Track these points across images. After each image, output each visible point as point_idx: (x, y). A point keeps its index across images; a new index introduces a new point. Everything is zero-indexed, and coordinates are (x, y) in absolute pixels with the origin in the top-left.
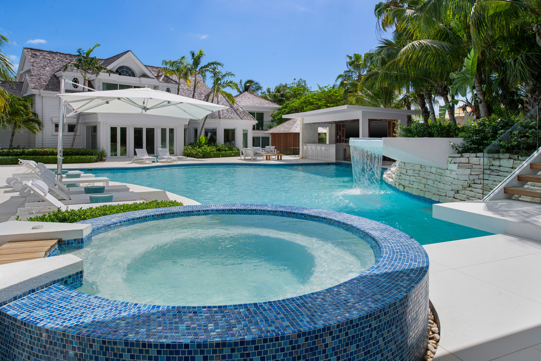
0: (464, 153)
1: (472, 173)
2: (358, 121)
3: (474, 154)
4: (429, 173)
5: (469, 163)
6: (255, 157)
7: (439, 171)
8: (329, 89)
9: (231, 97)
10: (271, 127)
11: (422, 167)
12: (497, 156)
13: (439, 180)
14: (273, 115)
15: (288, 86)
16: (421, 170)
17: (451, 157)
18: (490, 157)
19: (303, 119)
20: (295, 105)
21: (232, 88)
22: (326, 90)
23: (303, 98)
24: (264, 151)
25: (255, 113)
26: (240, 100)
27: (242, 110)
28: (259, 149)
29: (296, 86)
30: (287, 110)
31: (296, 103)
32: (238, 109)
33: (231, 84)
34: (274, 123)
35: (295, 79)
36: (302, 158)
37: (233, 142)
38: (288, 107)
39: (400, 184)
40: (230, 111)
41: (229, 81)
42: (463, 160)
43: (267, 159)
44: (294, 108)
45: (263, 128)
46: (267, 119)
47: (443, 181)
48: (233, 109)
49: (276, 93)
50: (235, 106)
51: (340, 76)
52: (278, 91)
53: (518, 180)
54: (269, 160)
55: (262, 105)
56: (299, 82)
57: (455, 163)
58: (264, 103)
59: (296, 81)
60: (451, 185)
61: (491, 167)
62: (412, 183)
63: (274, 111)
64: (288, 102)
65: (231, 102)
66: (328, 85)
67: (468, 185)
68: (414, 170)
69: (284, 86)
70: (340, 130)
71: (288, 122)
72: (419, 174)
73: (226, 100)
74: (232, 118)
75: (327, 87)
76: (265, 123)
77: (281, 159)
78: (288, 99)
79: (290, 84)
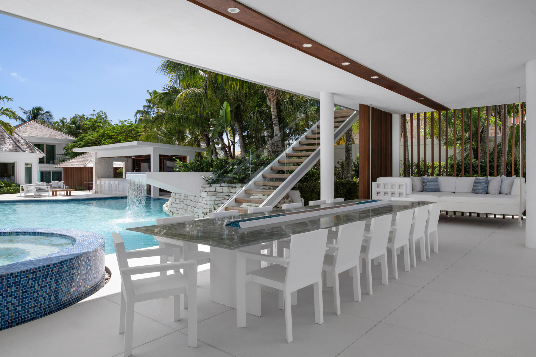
0: (212, 184)
1: (217, 199)
2: (149, 156)
3: (219, 184)
4: (189, 201)
5: (215, 191)
6: (38, 194)
7: (196, 198)
8: (129, 123)
9: (9, 126)
10: (63, 161)
11: (186, 196)
12: (234, 186)
13: (195, 206)
14: (66, 148)
15: (86, 117)
16: (185, 198)
17: (203, 187)
18: (230, 187)
19: (96, 153)
20: (91, 138)
21: (9, 117)
22: (126, 123)
23: (102, 131)
24: (49, 186)
25: (44, 145)
26: (24, 130)
27: (24, 141)
28: (44, 185)
29: (95, 118)
30: (82, 143)
31: (93, 135)
32: (18, 141)
33: (7, 112)
34: (67, 156)
35: (94, 110)
36: (96, 193)
37: (12, 177)
38: (84, 139)
39: (171, 212)
40: (8, 142)
41: (4, 108)
42: (212, 189)
43: (53, 195)
44: (90, 141)
45: (54, 162)
46: (59, 152)
47: (197, 206)
48: (13, 140)
49: (71, 124)
50: (14, 136)
51: (139, 112)
52: (74, 122)
53: (236, 202)
54: (56, 195)
55: (53, 137)
56: (99, 113)
57: (205, 192)
58: (56, 134)
59: (95, 113)
60: (202, 209)
61: (230, 194)
62: (178, 209)
63: (68, 144)
64: (83, 135)
65: (9, 132)
66: (129, 119)
67: (214, 208)
68: (180, 199)
69: (80, 117)
70: (137, 164)
71: (83, 156)
72: (183, 202)
73: (3, 129)
74: (10, 150)
75: (127, 121)
76: (56, 156)
77: (70, 195)
78: (85, 131)
79: (88, 115)
